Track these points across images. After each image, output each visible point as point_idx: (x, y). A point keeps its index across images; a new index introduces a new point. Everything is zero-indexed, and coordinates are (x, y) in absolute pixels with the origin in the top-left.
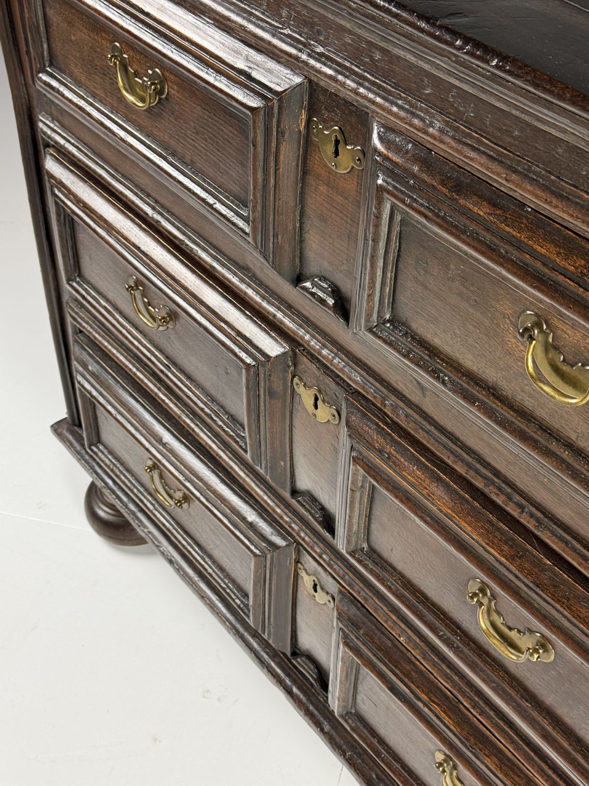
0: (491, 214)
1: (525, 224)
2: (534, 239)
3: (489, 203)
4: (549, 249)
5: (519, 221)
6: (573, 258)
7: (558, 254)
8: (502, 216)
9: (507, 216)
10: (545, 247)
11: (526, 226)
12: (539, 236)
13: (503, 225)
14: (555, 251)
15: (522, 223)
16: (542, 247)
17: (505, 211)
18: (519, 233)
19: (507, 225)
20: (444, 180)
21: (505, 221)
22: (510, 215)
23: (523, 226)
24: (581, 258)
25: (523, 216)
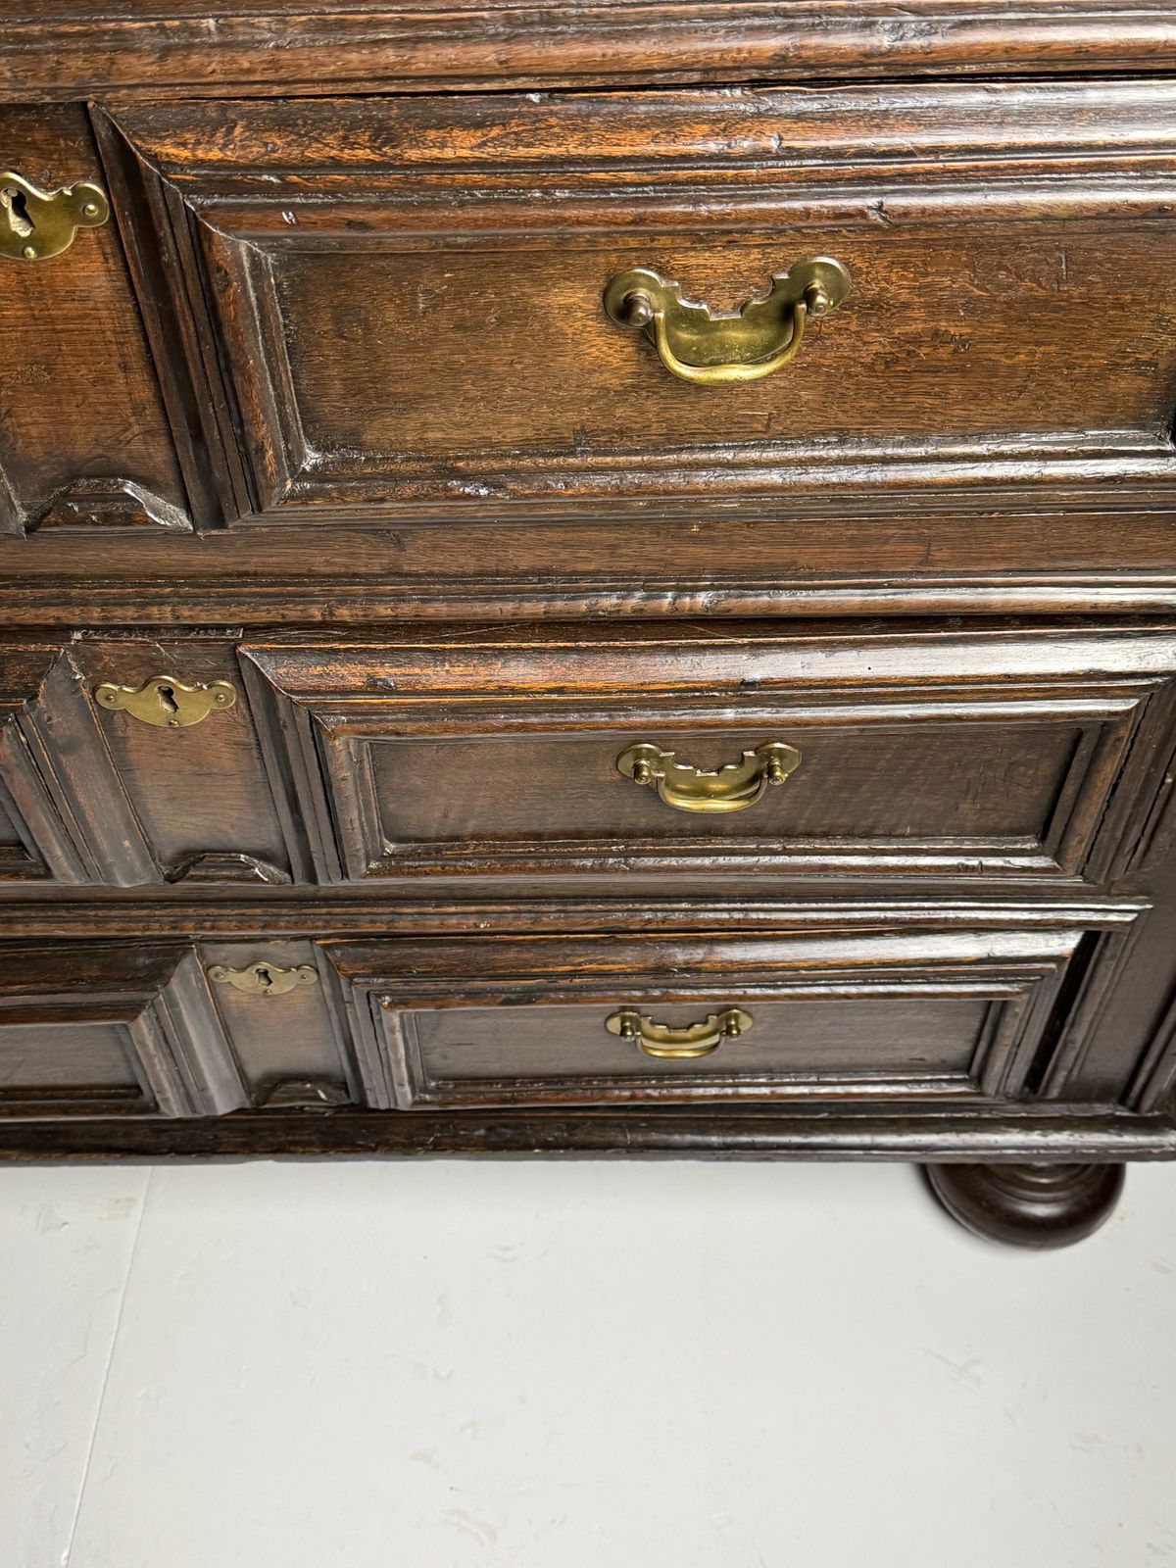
0: (484, 144)
1: (558, 125)
2: (594, 140)
3: (465, 127)
4: (631, 140)
5: (543, 126)
6: (682, 130)
7: (655, 139)
8: (506, 136)
9: (516, 129)
10: (623, 143)
11: (563, 128)
12: (598, 129)
13: (520, 148)
14: (647, 138)
15: (553, 127)
16: (618, 145)
17: (504, 125)
18: (559, 145)
19: (529, 145)
20: (345, 138)
21: (519, 141)
22: (518, 126)
23: (556, 130)
24: (697, 123)
25: (543, 114)
